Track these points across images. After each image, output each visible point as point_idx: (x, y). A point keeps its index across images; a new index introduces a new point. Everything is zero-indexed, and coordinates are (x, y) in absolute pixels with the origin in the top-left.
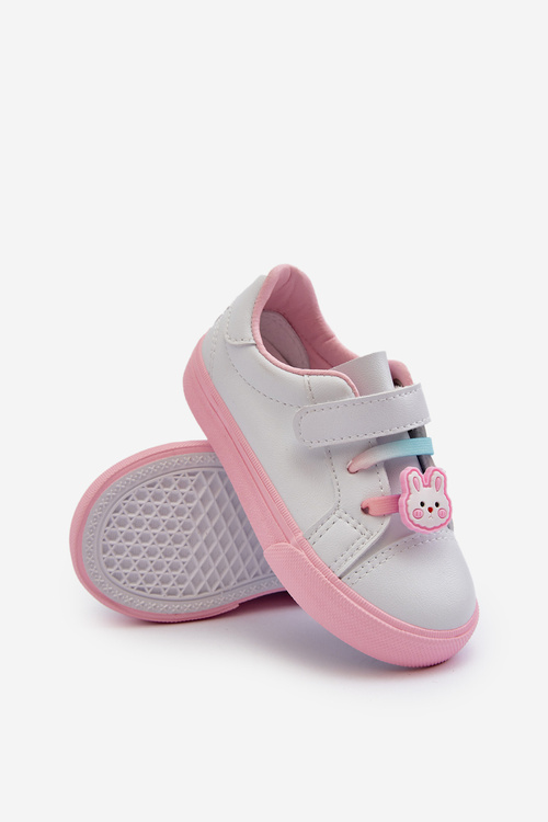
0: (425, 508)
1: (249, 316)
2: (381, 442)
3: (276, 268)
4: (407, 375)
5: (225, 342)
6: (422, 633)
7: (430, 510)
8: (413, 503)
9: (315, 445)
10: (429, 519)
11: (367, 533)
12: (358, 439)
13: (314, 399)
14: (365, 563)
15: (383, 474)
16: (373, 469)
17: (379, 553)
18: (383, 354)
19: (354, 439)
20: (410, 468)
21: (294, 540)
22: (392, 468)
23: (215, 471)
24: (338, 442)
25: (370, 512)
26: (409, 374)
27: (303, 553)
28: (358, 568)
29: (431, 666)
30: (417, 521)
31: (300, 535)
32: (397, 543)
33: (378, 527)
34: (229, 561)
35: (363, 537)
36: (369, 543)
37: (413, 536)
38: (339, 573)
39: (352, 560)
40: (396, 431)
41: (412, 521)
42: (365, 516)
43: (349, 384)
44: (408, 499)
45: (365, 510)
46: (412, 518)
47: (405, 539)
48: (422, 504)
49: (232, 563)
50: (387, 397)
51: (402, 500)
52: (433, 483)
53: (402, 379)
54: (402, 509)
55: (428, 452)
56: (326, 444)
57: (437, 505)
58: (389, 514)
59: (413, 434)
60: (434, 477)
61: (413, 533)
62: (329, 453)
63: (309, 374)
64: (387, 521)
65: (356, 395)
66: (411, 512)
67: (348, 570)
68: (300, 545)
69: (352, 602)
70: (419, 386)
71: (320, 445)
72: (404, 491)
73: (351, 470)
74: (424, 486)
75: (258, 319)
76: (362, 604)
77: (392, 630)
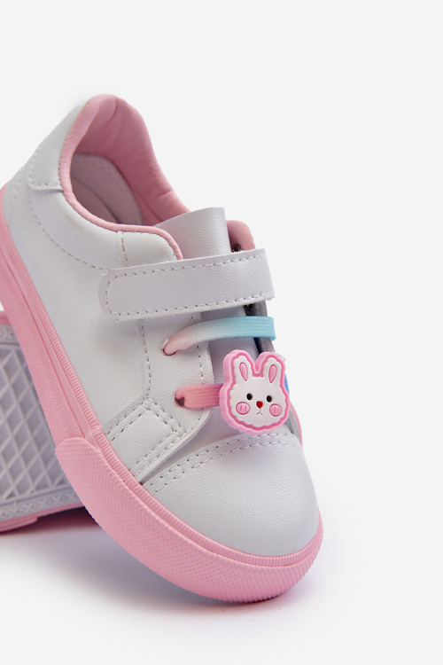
0: (253, 402)
1: (56, 155)
2: (207, 317)
3: (96, 98)
4: (249, 239)
5: (28, 187)
6: (239, 558)
7: (260, 404)
8: (238, 394)
9: (124, 318)
10: (256, 417)
11: (179, 429)
12: (176, 312)
13: (127, 261)
14: (174, 466)
15: (206, 359)
16: (194, 350)
17: (192, 456)
18: (221, 211)
19: (171, 312)
20: (237, 352)
21: (90, 434)
22: (217, 350)
23: (13, 349)
24: (151, 315)
25: (186, 404)
26: (251, 238)
27: (99, 451)
28: (165, 472)
29: (259, 601)
30: (241, 418)
31: (98, 428)
32: (217, 444)
33: (193, 422)
34: (27, 462)
35: (174, 435)
36: (180, 442)
37: (238, 437)
38: (140, 477)
39: (157, 462)
40: (224, 305)
41: (234, 417)
42: (179, 409)
43: (171, 245)
44: (231, 389)
45: (180, 402)
46: (234, 412)
47: (228, 440)
48: (249, 397)
49: (30, 465)
50: (214, 262)
51: (224, 390)
52: (266, 372)
53: (242, 243)
54: (223, 402)
55: (269, 335)
56: (138, 317)
57: (269, 399)
58: (208, 408)
59: (250, 310)
60: (268, 365)
61: (237, 432)
62: (142, 329)
63: (124, 231)
64: (205, 416)
65: (178, 257)
66: (233, 404)
67: (152, 474)
68: (97, 441)
69: (153, 514)
70: (262, 251)
71: (130, 318)
72: (227, 380)
73: (167, 351)
74: (254, 375)
75: (68, 161)
76: (165, 517)
77: (201, 552)
